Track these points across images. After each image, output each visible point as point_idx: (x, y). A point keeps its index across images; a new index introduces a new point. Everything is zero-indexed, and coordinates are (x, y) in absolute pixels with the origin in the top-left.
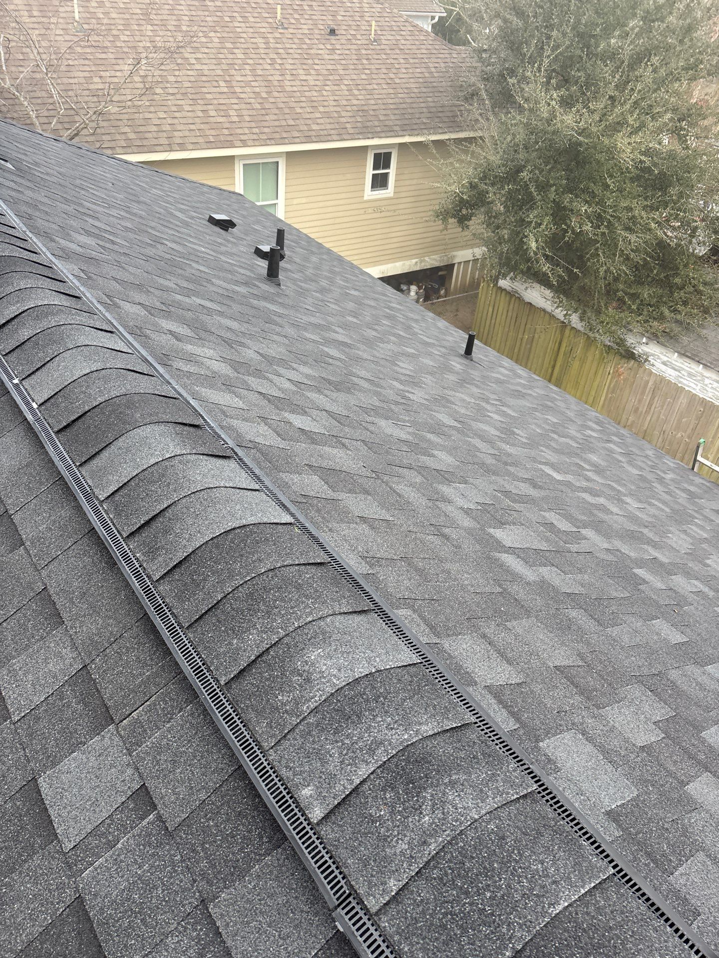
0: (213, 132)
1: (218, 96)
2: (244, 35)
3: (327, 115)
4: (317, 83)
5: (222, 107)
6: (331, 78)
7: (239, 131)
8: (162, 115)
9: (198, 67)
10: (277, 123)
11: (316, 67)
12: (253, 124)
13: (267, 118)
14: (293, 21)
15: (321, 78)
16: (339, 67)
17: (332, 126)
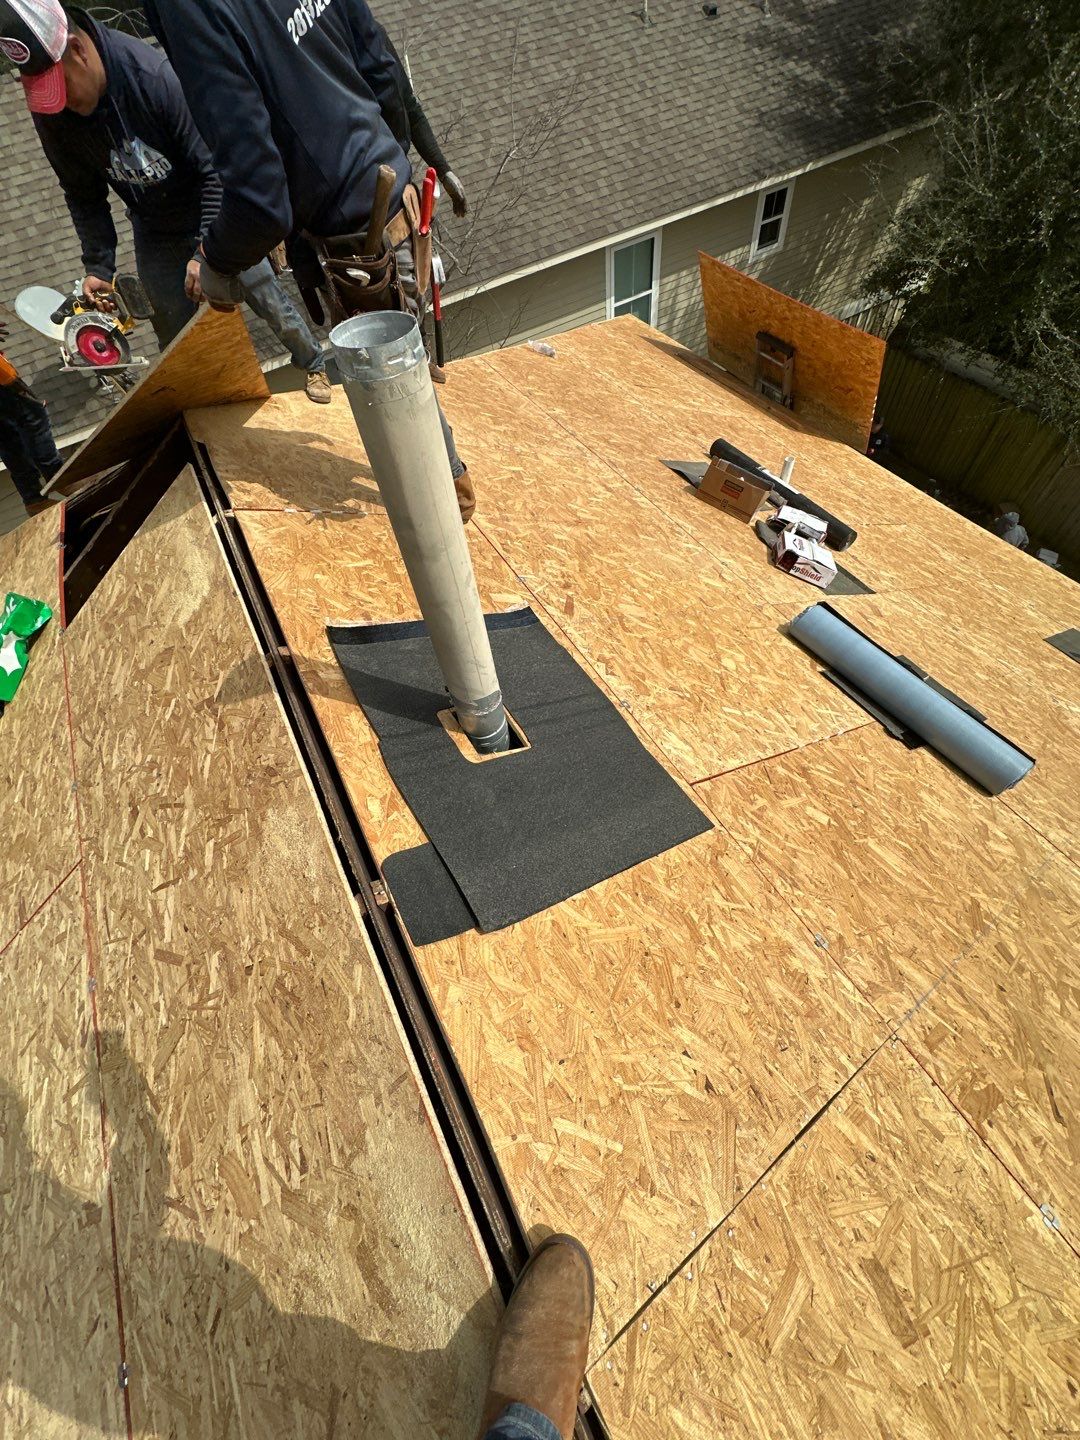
0: (582, 220)
1: (583, 162)
3: (713, 154)
4: (699, 105)
5: (589, 178)
6: (714, 92)
7: (612, 209)
8: (523, 209)
10: (654, 185)
11: (696, 79)
12: (626, 194)
13: (642, 179)
14: (662, 9)
15: (702, 95)
16: (724, 71)
17: (720, 171)
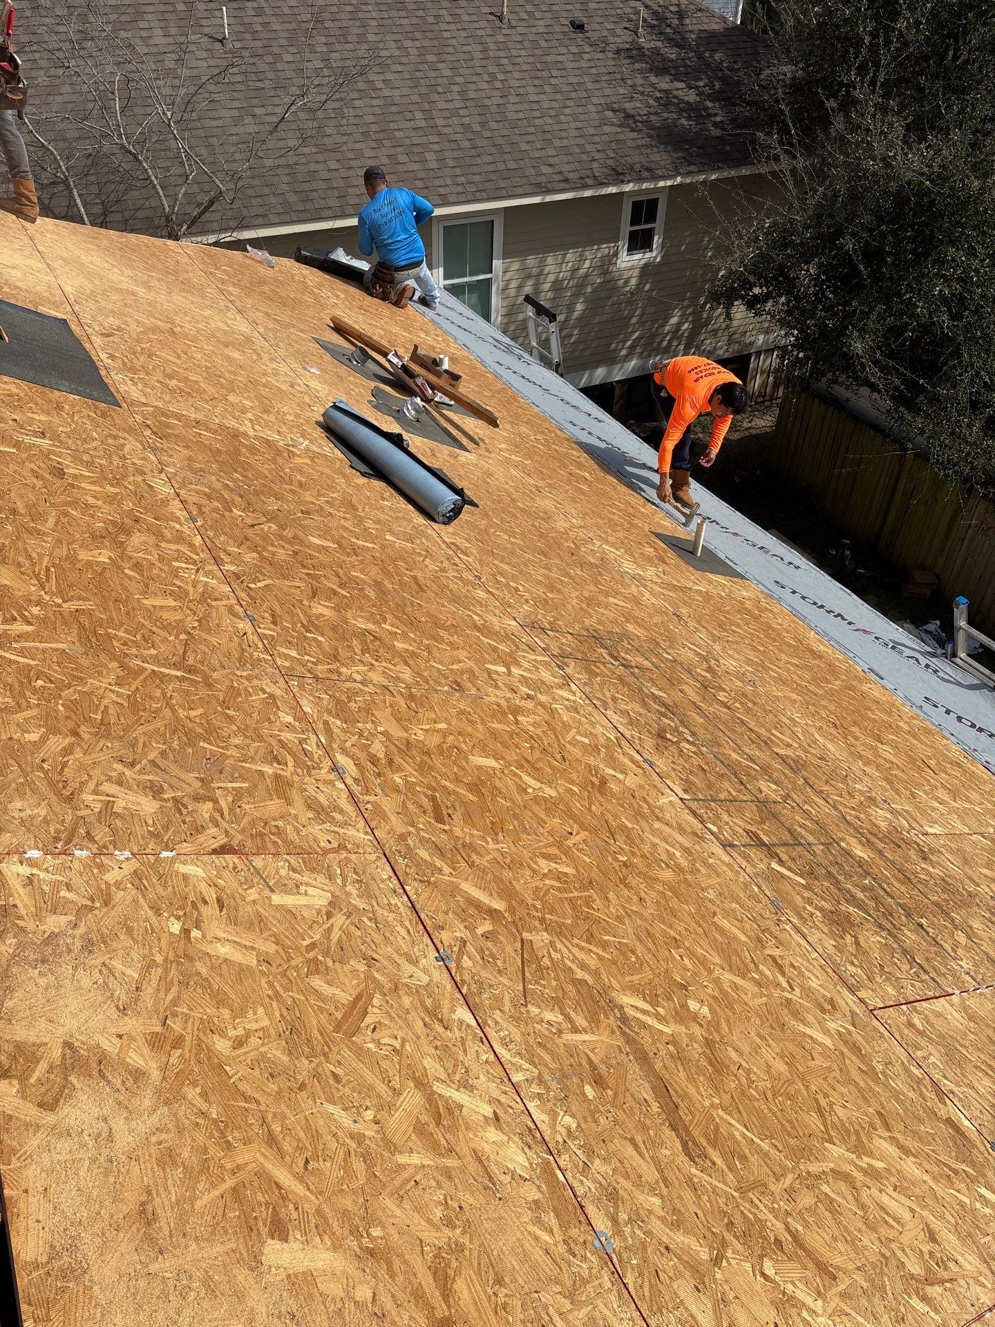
1: (412, 133)
2: (454, 42)
5: (416, 149)
6: (573, 95)
8: (333, 165)
9: (387, 93)
10: (491, 168)
11: (553, 81)
12: (458, 171)
13: (478, 160)
14: (524, 16)
17: (571, 167)
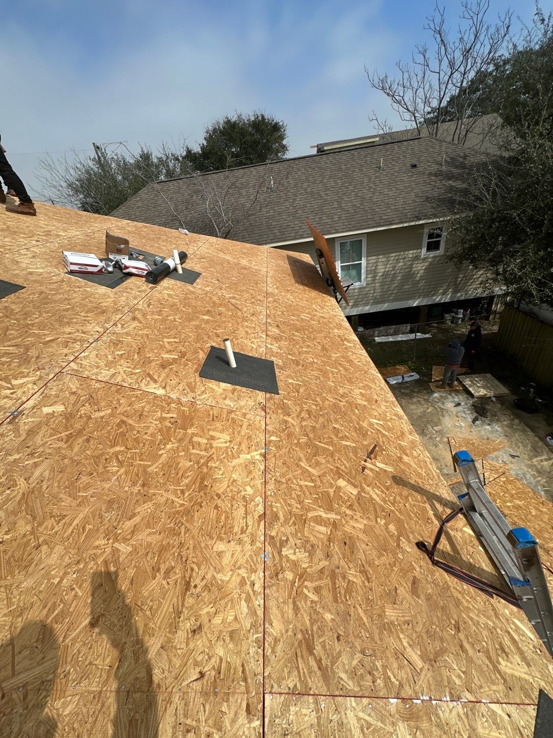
0: (321, 227)
1: (331, 210)
2: (358, 178)
3: (396, 210)
4: (395, 194)
5: (330, 215)
6: (405, 190)
8: (296, 223)
9: (325, 198)
10: (360, 218)
11: (397, 186)
12: (346, 221)
13: (356, 216)
14: (390, 166)
15: (398, 191)
16: (413, 184)
17: (397, 216)
